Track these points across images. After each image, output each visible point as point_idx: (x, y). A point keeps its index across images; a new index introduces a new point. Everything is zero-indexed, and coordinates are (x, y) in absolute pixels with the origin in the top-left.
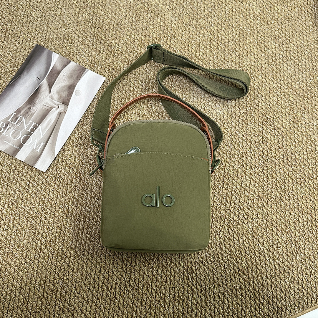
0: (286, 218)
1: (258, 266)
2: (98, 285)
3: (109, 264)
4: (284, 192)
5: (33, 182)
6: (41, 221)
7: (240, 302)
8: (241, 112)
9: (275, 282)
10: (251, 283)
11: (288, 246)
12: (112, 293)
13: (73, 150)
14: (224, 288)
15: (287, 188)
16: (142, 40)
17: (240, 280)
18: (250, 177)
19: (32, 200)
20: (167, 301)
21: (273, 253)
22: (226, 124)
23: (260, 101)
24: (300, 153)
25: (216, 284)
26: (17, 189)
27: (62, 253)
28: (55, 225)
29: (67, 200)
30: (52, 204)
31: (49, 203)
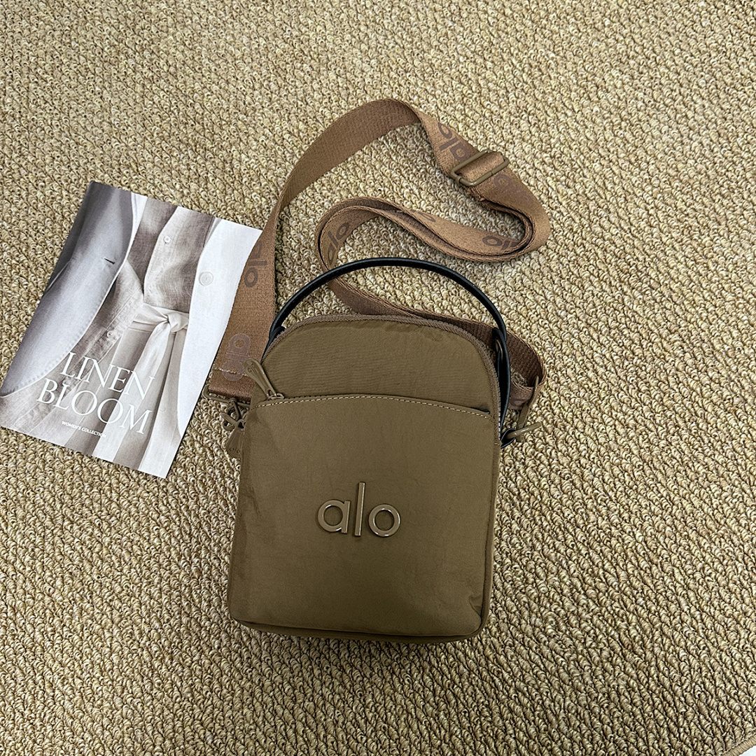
0: (714, 500)
1: (665, 629)
2: (295, 731)
3: (312, 680)
4: (698, 438)
6: (141, 604)
7: (630, 720)
8: (564, 260)
9: (707, 660)
10: (653, 670)
11: (729, 569)
12: (329, 744)
14: (589, 694)
15: (704, 427)
16: (300, 131)
17: (625, 668)
18: (611, 417)
19: (114, 558)
20: (458, 744)
21: (696, 592)
22: (529, 297)
23: (606, 225)
24: (723, 334)
25: (568, 687)
26: (76, 540)
27: (200, 670)
28: (175, 608)
29: (194, 547)
30: (161, 561)
31: (153, 560)
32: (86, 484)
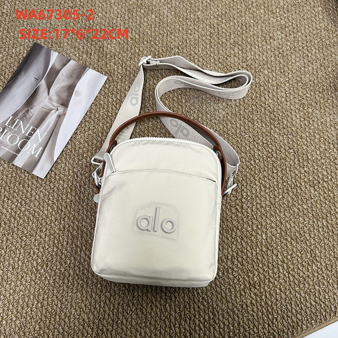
0: (300, 224)
1: (271, 279)
2: (100, 306)
4: (297, 196)
5: (25, 199)
6: (36, 240)
7: (251, 318)
8: (247, 111)
9: (289, 295)
10: (263, 297)
11: (303, 256)
12: (115, 314)
13: (67, 163)
14: (233, 304)
15: (300, 192)
17: (250, 295)
18: (259, 182)
19: (25, 218)
20: (173, 320)
21: (287, 264)
22: (229, 125)
24: (313, 152)
25: (224, 300)
26: (9, 207)
27: (60, 273)
28: (51, 244)
29: (63, 216)
30: (47, 221)
31: (43, 220)
32: (17, 183)
